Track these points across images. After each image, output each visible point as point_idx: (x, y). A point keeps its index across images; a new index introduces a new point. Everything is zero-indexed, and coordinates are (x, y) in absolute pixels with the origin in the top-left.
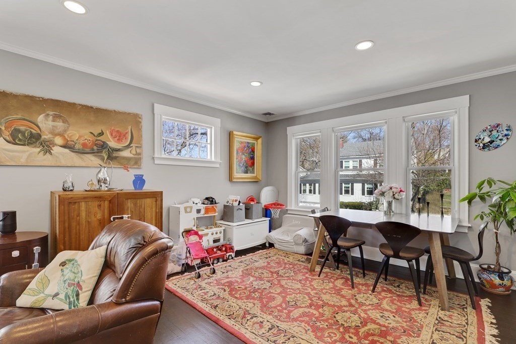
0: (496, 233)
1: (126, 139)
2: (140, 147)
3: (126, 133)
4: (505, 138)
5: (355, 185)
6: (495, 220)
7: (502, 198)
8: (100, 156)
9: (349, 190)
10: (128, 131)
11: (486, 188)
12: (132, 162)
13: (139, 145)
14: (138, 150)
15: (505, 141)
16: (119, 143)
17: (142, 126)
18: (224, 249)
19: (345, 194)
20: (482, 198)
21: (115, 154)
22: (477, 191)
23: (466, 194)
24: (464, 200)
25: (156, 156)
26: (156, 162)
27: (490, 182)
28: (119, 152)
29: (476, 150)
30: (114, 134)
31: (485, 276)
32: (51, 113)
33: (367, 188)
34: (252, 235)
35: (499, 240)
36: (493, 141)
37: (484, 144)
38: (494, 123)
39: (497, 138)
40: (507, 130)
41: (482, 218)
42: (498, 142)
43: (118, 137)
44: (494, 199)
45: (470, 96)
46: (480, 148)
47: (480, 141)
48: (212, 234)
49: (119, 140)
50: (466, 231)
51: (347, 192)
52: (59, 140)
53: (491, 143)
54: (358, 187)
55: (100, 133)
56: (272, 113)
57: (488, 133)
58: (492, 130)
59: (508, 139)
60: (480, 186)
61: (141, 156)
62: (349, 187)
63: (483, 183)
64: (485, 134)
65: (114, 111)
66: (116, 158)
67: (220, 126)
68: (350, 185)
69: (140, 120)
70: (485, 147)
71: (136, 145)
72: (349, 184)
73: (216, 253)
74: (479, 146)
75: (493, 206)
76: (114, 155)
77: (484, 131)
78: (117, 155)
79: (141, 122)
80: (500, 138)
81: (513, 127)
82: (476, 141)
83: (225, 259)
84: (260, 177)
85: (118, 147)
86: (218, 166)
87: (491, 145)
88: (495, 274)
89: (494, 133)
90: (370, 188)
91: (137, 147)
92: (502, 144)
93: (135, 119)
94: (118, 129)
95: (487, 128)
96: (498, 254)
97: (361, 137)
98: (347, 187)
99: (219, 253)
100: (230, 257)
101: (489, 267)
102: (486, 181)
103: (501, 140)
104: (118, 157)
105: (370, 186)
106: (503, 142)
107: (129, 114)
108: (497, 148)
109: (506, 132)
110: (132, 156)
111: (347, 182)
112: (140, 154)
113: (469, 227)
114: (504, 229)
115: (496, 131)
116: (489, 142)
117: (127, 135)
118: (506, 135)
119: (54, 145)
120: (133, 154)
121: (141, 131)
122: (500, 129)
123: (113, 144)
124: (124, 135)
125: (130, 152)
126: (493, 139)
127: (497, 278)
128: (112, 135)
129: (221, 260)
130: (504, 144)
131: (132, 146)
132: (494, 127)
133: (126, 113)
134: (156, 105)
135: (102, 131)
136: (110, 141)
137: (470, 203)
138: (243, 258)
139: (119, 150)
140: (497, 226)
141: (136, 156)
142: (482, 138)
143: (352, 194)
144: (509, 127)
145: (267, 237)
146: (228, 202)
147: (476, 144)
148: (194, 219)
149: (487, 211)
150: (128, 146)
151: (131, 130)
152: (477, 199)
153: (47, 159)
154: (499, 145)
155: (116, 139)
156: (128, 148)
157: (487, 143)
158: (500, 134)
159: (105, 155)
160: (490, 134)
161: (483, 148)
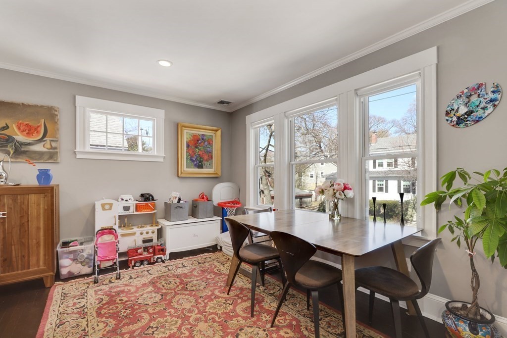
0: (471, 255)
1: (37, 132)
2: (57, 141)
3: (38, 127)
4: (490, 106)
5: (390, 182)
8: (5, 150)
9: (383, 188)
10: (41, 125)
12: (46, 157)
13: (56, 139)
14: (54, 144)
15: (490, 109)
16: (29, 137)
17: (58, 119)
18: (151, 250)
19: (378, 191)
21: (24, 149)
24: (430, 200)
25: (78, 149)
26: (78, 156)
27: (463, 176)
28: (29, 146)
29: (447, 127)
30: (22, 128)
33: (404, 186)
34: (195, 236)
36: (472, 112)
37: (458, 118)
38: (472, 84)
39: (478, 106)
40: (493, 92)
41: (453, 230)
42: (480, 113)
43: (27, 131)
45: (438, 48)
46: (452, 124)
47: (453, 113)
48: (142, 234)
49: (29, 134)
51: (381, 189)
53: (468, 115)
54: (393, 185)
55: (4, 127)
56: (227, 101)
57: (463, 99)
58: (471, 95)
59: (495, 106)
61: (58, 150)
62: (383, 185)
64: (460, 101)
65: (23, 104)
66: (25, 152)
67: (164, 118)
68: (384, 183)
69: (56, 113)
70: (460, 121)
71: (51, 139)
72: (383, 181)
73: (141, 254)
74: (451, 122)
76: (22, 149)
77: (459, 97)
78: (26, 149)
79: (57, 115)
80: (482, 106)
81: (504, 87)
82: (447, 114)
83: (152, 261)
84: (219, 172)
85: (28, 142)
86: (162, 160)
87: (469, 119)
88: (464, 322)
89: (474, 99)
90: (407, 186)
91: (52, 141)
92: (486, 114)
93: (50, 113)
94: (28, 123)
95: (463, 92)
97: (404, 131)
98: (381, 185)
99: (145, 254)
100: (160, 260)
101: (464, 307)
102: (457, 174)
103: (484, 109)
104: (27, 151)
105: (408, 183)
106: (487, 112)
107: (42, 107)
108: (478, 121)
109: (491, 96)
110: (45, 150)
111: (380, 179)
112: (56, 148)
115: (477, 95)
116: (466, 113)
117: (39, 129)
118: (492, 101)
120: (47, 149)
121: (58, 124)
122: (483, 92)
123: (20, 137)
124: (35, 129)
125: (44, 145)
126: (471, 109)
127: (467, 329)
128: (19, 129)
129: (146, 263)
130: (489, 114)
131: (46, 140)
132: (473, 89)
133: (38, 106)
134: (77, 97)
135: (6, 124)
136: (18, 135)
138: (179, 261)
139: (29, 144)
140: (472, 243)
141: (51, 150)
142: (456, 108)
143: (387, 191)
144: (497, 87)
145: (217, 239)
147: (447, 118)
148: (115, 217)
150: (41, 140)
151: (44, 123)
154: (481, 117)
155: (25, 133)
156: (41, 142)
157: (463, 115)
158: (482, 99)
159: (10, 150)
160: (467, 100)
161: (458, 124)
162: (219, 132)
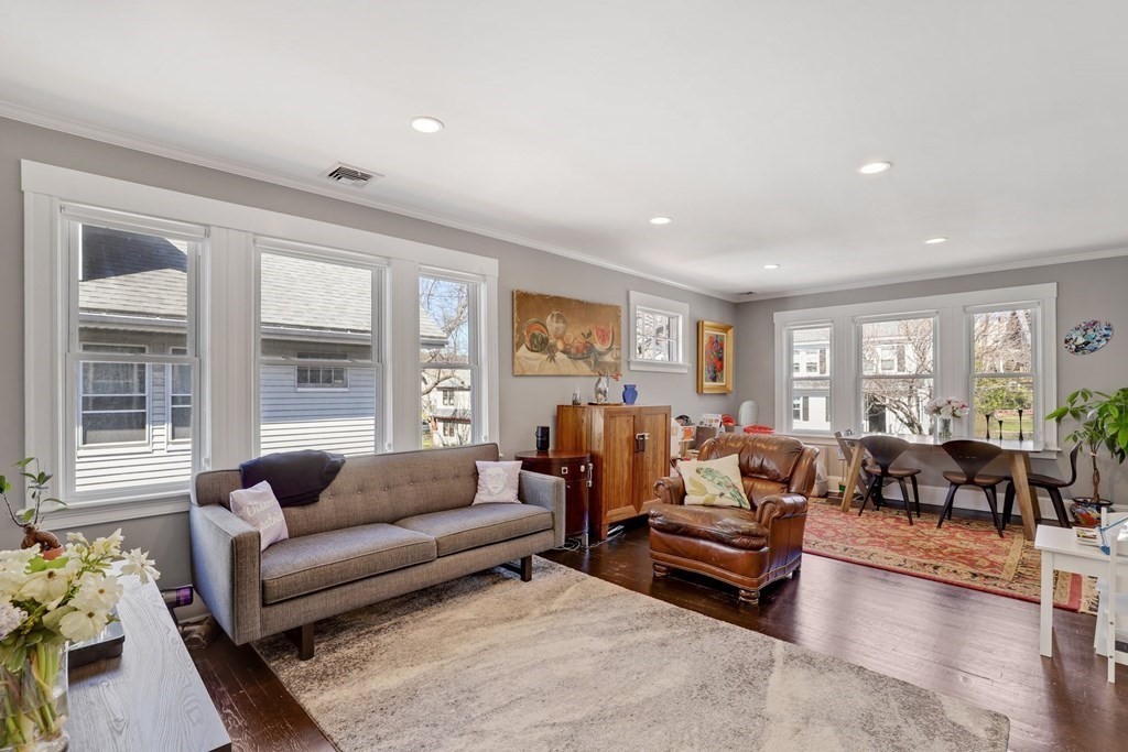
0: (1094, 457)
1: (608, 339)
2: (619, 348)
3: (609, 332)
4: (1103, 340)
6: (1092, 442)
7: (1100, 413)
8: (588, 361)
10: (611, 329)
11: (1080, 402)
12: (613, 370)
14: (618, 354)
15: (1104, 343)
16: (603, 344)
17: (620, 321)
20: (1075, 414)
22: (1069, 405)
23: (1053, 409)
24: (1051, 417)
25: (632, 358)
26: (632, 368)
27: (1085, 395)
28: (602, 356)
29: (1066, 353)
30: (597, 335)
31: (1080, 510)
32: (555, 313)
35: (1097, 466)
36: (1089, 343)
37: (1077, 346)
38: (1090, 319)
39: (1094, 339)
40: (1106, 329)
41: (1075, 439)
42: (1095, 344)
43: (602, 337)
44: (1089, 414)
45: (1058, 284)
46: (1071, 350)
47: (1072, 341)
49: (603, 341)
50: (1055, 457)
52: (560, 346)
53: (1086, 345)
55: (589, 334)
57: (1081, 332)
58: (1088, 329)
59: (1107, 340)
60: (1072, 399)
61: (621, 361)
63: (1077, 394)
64: (1078, 332)
65: (599, 304)
66: (600, 364)
70: (1078, 349)
71: (616, 346)
74: (1070, 348)
75: (1090, 424)
76: (600, 360)
77: (1077, 329)
78: (603, 360)
80: (1098, 338)
81: (1114, 326)
82: (1066, 342)
84: (730, 387)
85: (603, 350)
86: (686, 371)
87: (1086, 348)
89: (1090, 332)
91: (617, 348)
92: (1100, 346)
93: (615, 313)
94: (602, 327)
95: (1081, 325)
96: (1096, 484)
102: (1080, 392)
103: (1098, 341)
106: (1102, 344)
107: (611, 307)
108: (1093, 351)
109: (1105, 332)
112: (620, 358)
113: (1058, 452)
114: (1103, 452)
115: (1092, 330)
116: (1083, 343)
117: (609, 334)
118: (1105, 336)
119: (557, 350)
120: (615, 359)
121: (620, 328)
122: (1098, 328)
123: (599, 346)
124: (607, 335)
125: (612, 355)
126: (1088, 340)
130: (1103, 347)
131: (613, 348)
132: (1090, 324)
133: (608, 305)
134: (631, 292)
135: (589, 331)
136: (596, 343)
137: (1059, 420)
139: (603, 354)
140: (1094, 448)
141: (617, 361)
142: (1074, 338)
144: (1109, 325)
146: (702, 423)
147: (1066, 345)
149: (1082, 430)
150: (610, 349)
151: (613, 327)
152: (1069, 415)
153: (550, 368)
154: (1096, 348)
155: (601, 340)
156: (610, 351)
157: (1081, 345)
158: (1097, 333)
159: (592, 361)
160: (1084, 333)
161: (1076, 351)
162: (730, 332)
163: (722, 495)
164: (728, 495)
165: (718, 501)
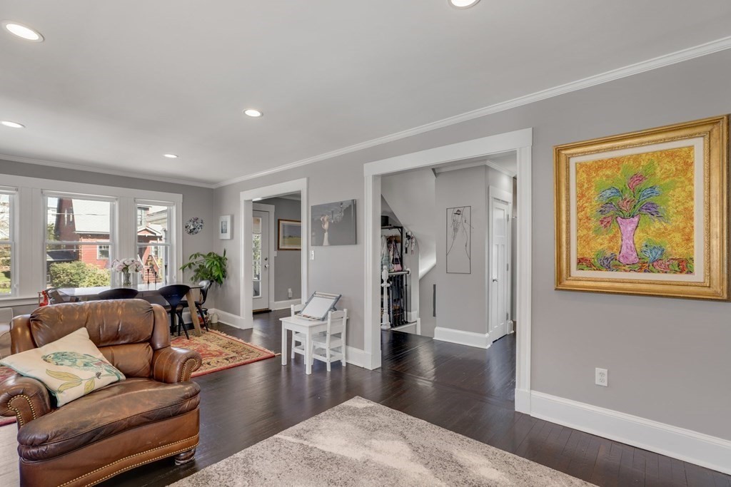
29: (185, 233)
40: (201, 223)
45: (183, 195)
46: (188, 232)
70: (191, 232)
77: (190, 221)
80: (198, 227)
82: (186, 227)
87: (194, 231)
89: (196, 223)
95: (192, 219)
106: (199, 230)
108: (197, 233)
118: (201, 226)
126: (195, 228)
132: (195, 219)
142: (189, 226)
157: (192, 229)
160: (193, 223)
163: (98, 375)
164: (104, 373)
165: (99, 383)
